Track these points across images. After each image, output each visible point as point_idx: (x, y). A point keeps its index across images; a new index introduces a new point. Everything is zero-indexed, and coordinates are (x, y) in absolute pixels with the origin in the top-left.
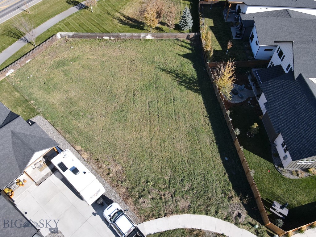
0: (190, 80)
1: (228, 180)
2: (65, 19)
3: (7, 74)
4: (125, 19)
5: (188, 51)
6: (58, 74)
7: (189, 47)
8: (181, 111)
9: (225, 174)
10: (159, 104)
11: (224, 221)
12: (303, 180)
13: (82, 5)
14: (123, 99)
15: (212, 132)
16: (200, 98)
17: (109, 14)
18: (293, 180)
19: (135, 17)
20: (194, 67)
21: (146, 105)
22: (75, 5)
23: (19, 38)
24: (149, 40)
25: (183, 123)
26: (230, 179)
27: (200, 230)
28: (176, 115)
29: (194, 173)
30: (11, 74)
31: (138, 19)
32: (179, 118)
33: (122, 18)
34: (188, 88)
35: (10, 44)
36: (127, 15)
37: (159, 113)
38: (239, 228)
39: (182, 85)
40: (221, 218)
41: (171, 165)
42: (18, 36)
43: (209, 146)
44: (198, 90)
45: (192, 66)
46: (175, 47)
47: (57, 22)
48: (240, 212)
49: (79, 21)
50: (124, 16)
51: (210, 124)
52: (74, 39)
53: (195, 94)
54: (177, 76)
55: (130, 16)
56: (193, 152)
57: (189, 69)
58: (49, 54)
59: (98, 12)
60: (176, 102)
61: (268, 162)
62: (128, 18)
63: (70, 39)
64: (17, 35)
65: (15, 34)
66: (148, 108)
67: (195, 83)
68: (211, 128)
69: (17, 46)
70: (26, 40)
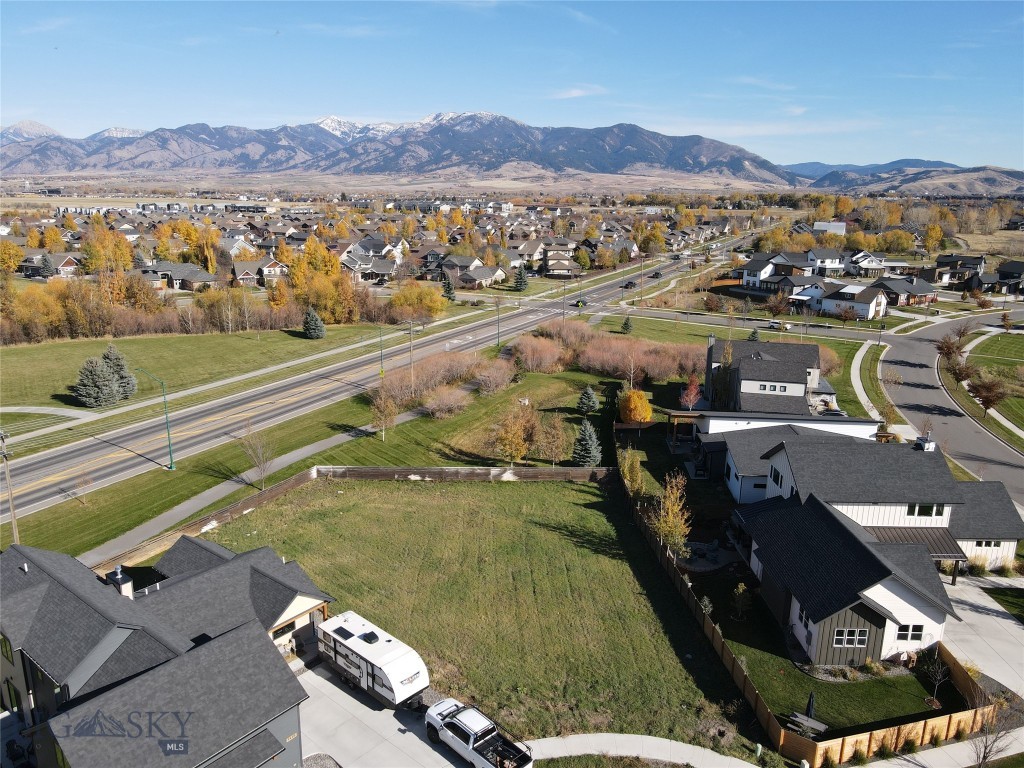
0: (601, 540)
1: (694, 686)
2: (325, 451)
3: (205, 529)
4: (453, 453)
5: (595, 499)
6: (315, 529)
7: (598, 492)
8: (585, 585)
9: (686, 679)
10: (535, 575)
11: (690, 746)
12: (856, 685)
13: (360, 431)
14: (456, 568)
15: (653, 616)
16: (626, 567)
17: (418, 444)
18: (835, 686)
19: (475, 451)
20: (609, 520)
21: (507, 577)
22: (347, 431)
23: (227, 477)
24: (508, 482)
25: (591, 602)
26: (697, 686)
27: (637, 758)
28: (572, 591)
29: (619, 677)
30: (212, 529)
31: (481, 453)
32: (580, 595)
33: (447, 451)
34: (596, 551)
35: (209, 487)
36: (457, 447)
37: (537, 588)
38: (723, 757)
39: (584, 547)
40: (683, 740)
41: (567, 665)
42: (225, 474)
43: (648, 637)
44: (619, 555)
45: (605, 521)
46: (567, 493)
47: (309, 454)
48: (722, 729)
49: (354, 454)
50: (452, 449)
51: (649, 605)
52: (346, 480)
53: (614, 562)
54: (572, 534)
55: (464, 449)
56: (614, 646)
57: (599, 523)
58: (291, 503)
59: (396, 442)
60: (572, 573)
61: (780, 659)
62: (461, 452)
63: (337, 480)
64: (223, 474)
65: (219, 472)
66: (511, 580)
67: (613, 544)
68: (652, 611)
69: (224, 489)
70: (242, 481)
